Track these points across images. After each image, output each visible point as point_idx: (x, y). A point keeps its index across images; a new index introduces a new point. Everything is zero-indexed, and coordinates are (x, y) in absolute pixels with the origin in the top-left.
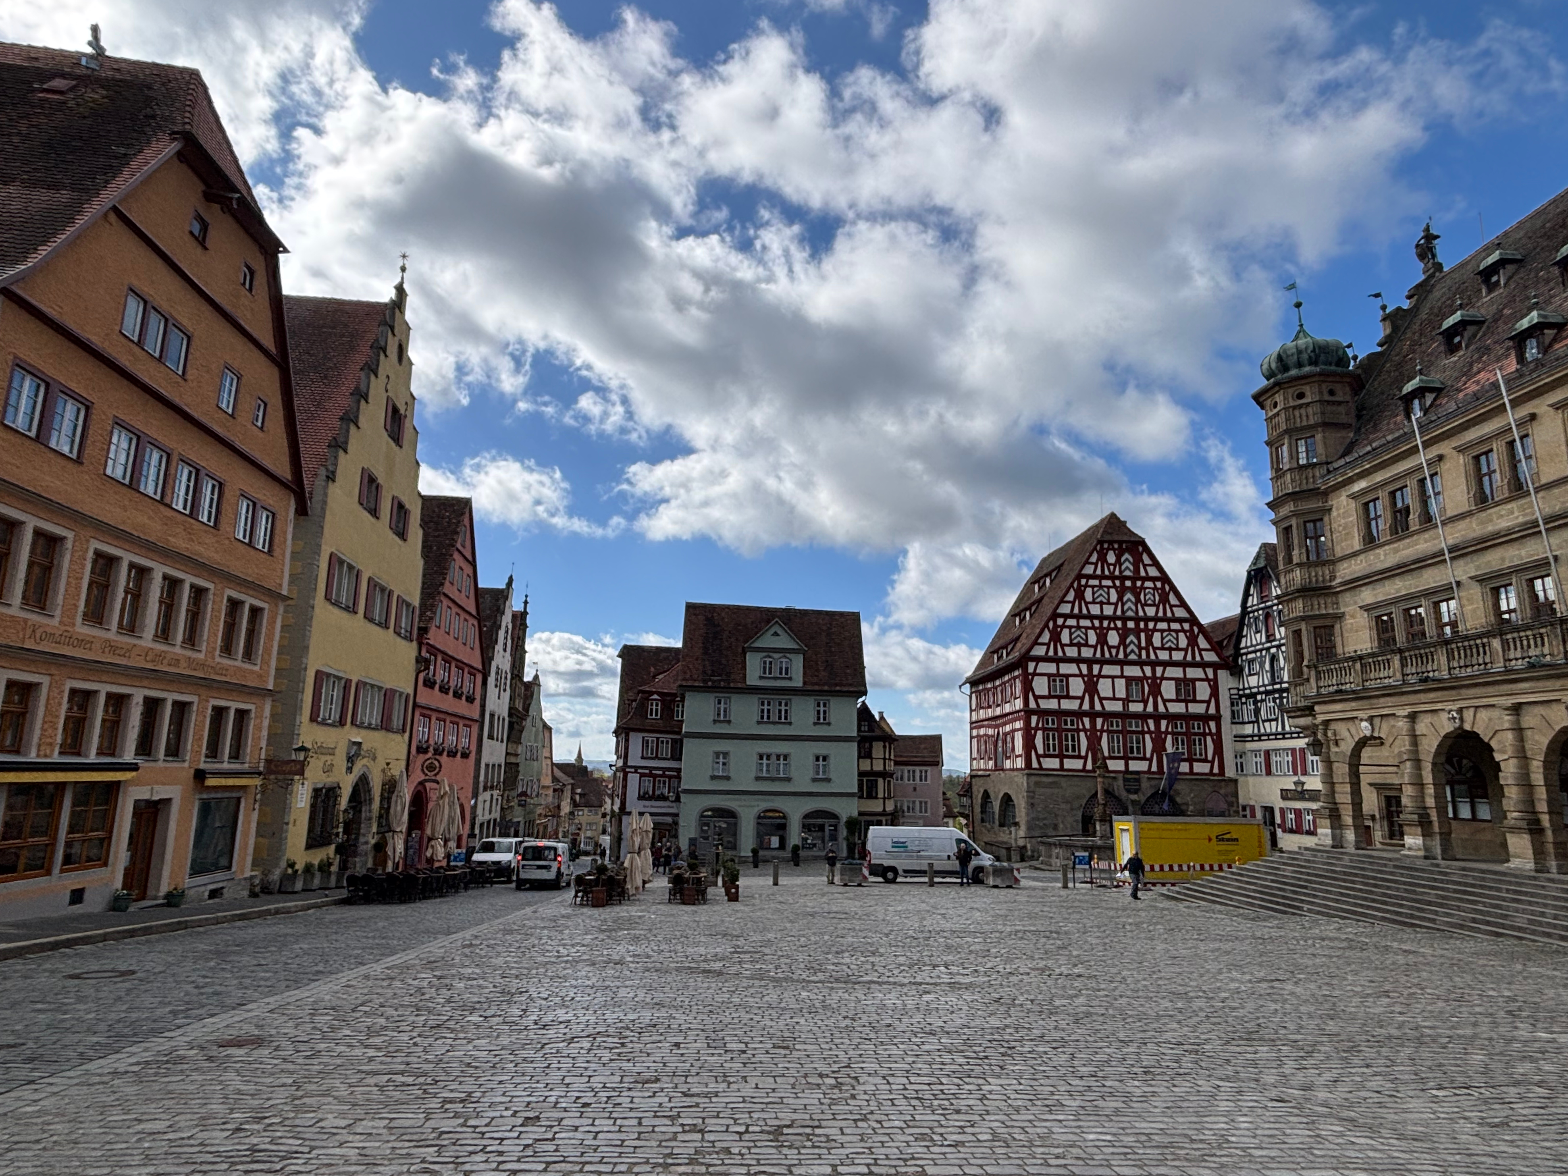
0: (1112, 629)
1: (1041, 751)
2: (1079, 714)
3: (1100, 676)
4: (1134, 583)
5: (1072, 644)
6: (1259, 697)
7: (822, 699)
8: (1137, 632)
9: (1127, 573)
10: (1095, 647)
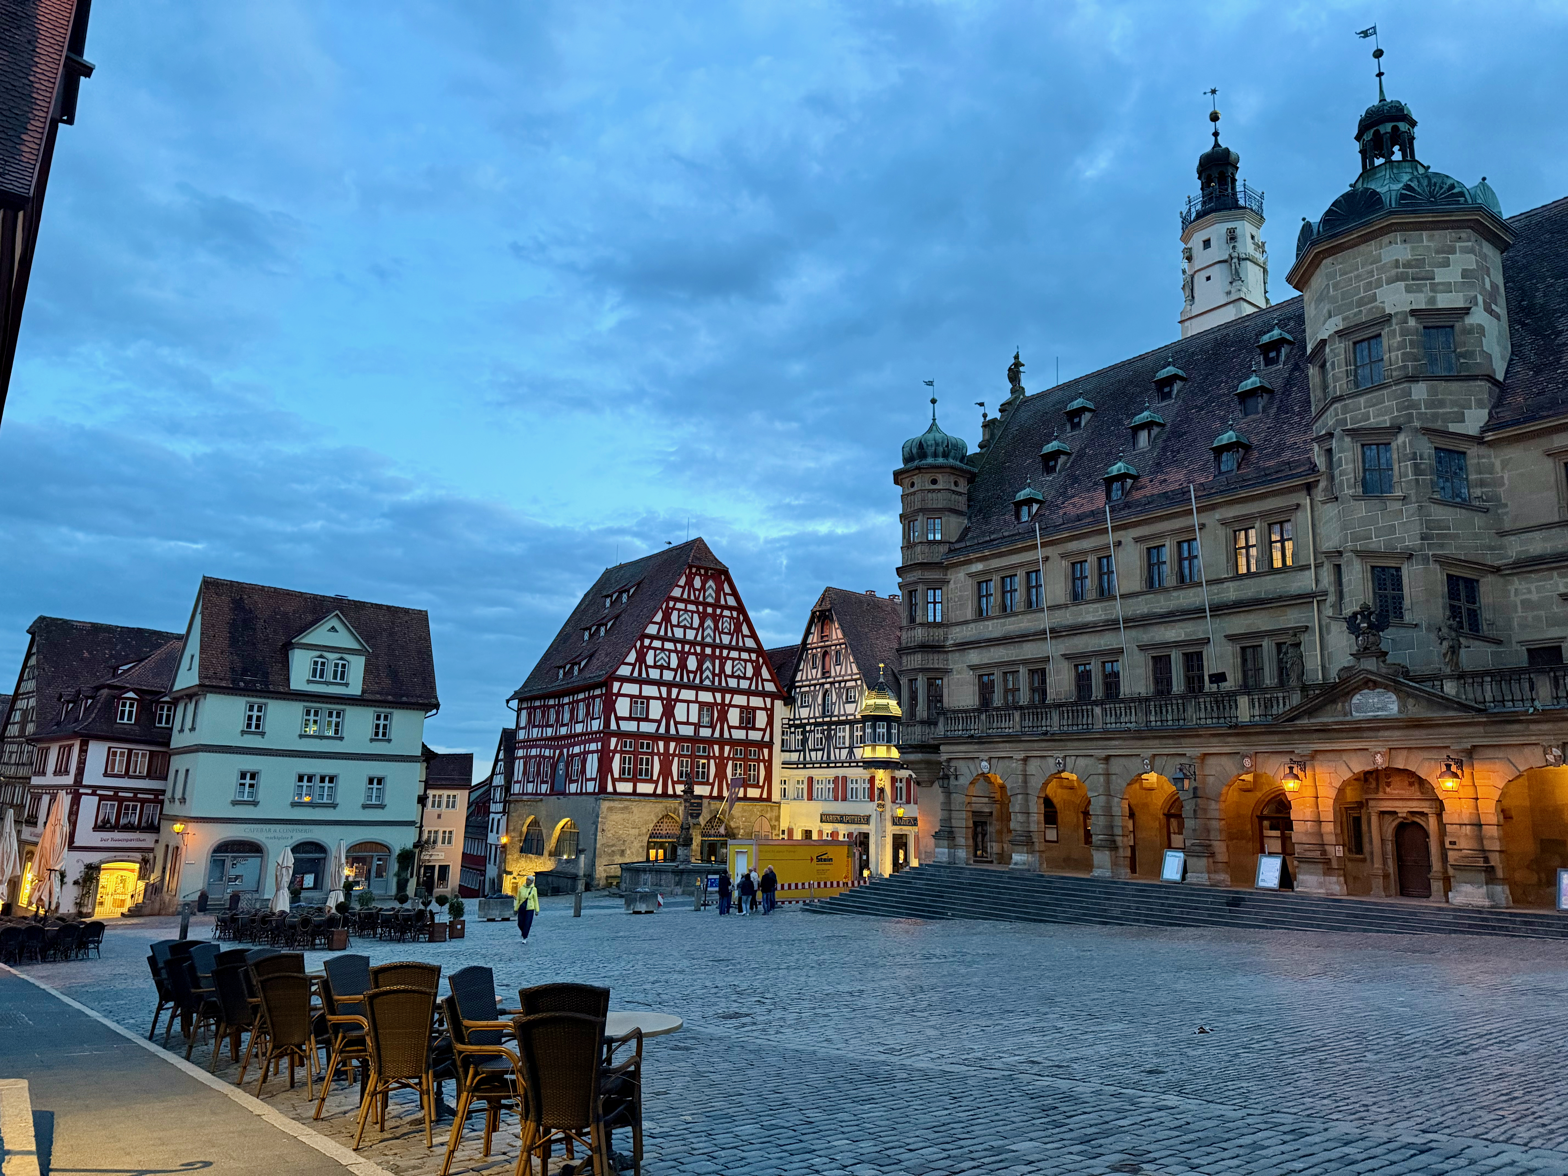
0: (692, 654)
1: (616, 775)
2: (655, 737)
3: (677, 700)
4: (714, 611)
5: (655, 666)
6: (808, 728)
7: (383, 711)
8: (713, 657)
9: (710, 600)
10: (676, 671)
